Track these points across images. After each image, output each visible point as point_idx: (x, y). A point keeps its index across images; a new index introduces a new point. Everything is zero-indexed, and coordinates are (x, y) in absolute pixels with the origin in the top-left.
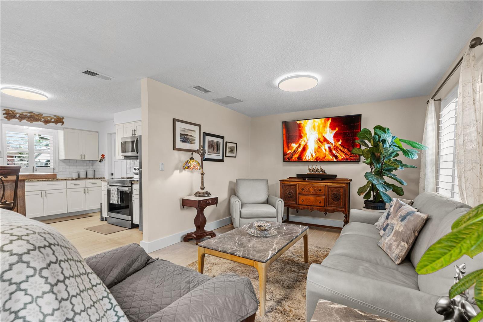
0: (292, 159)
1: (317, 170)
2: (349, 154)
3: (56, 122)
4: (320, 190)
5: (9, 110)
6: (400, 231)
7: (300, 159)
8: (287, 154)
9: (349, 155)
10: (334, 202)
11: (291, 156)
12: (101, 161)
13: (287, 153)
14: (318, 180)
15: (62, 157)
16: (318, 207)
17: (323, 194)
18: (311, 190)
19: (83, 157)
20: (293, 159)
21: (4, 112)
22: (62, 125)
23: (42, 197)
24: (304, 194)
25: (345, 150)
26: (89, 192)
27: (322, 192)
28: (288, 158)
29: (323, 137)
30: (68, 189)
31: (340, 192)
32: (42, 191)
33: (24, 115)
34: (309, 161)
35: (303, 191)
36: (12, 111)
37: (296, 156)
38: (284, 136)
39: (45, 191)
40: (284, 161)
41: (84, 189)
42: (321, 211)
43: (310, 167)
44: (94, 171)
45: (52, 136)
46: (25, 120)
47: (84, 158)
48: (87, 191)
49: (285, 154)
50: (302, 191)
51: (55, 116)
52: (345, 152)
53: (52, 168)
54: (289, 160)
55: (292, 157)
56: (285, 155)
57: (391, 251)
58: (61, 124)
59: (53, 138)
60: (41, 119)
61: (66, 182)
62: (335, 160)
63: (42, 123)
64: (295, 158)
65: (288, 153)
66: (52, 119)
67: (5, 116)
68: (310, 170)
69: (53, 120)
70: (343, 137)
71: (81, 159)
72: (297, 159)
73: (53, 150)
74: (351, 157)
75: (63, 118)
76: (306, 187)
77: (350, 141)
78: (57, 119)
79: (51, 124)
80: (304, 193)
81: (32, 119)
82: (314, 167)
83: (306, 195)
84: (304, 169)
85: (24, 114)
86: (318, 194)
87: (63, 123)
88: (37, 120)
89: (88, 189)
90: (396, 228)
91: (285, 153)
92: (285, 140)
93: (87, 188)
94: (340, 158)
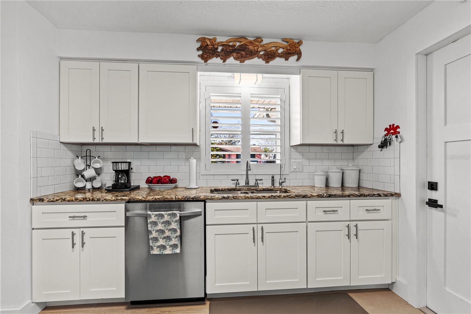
3: (286, 55)
5: (205, 38)
12: (384, 145)
15: (297, 140)
19: (340, 137)
21: (198, 45)
22: (297, 60)
23: (254, 242)
26: (360, 233)
30: (309, 222)
32: (255, 226)
33: (229, 46)
36: (210, 40)
39: (260, 226)
41: (347, 223)
44: (360, 170)
45: (279, 96)
46: (232, 57)
47: (342, 140)
48: (353, 231)
51: (284, 40)
53: (278, 164)
58: (296, 57)
59: (281, 99)
60: (259, 50)
61: (305, 202)
63: (261, 59)
66: (277, 48)
67: (200, 53)
69: (280, 51)
71: (335, 143)
73: (281, 126)
75: (300, 43)
78: (289, 45)
79: (278, 61)
81: (243, 53)
85: (231, 44)
87: (299, 54)
88: (252, 54)
89: (356, 226)
93: (355, 223)
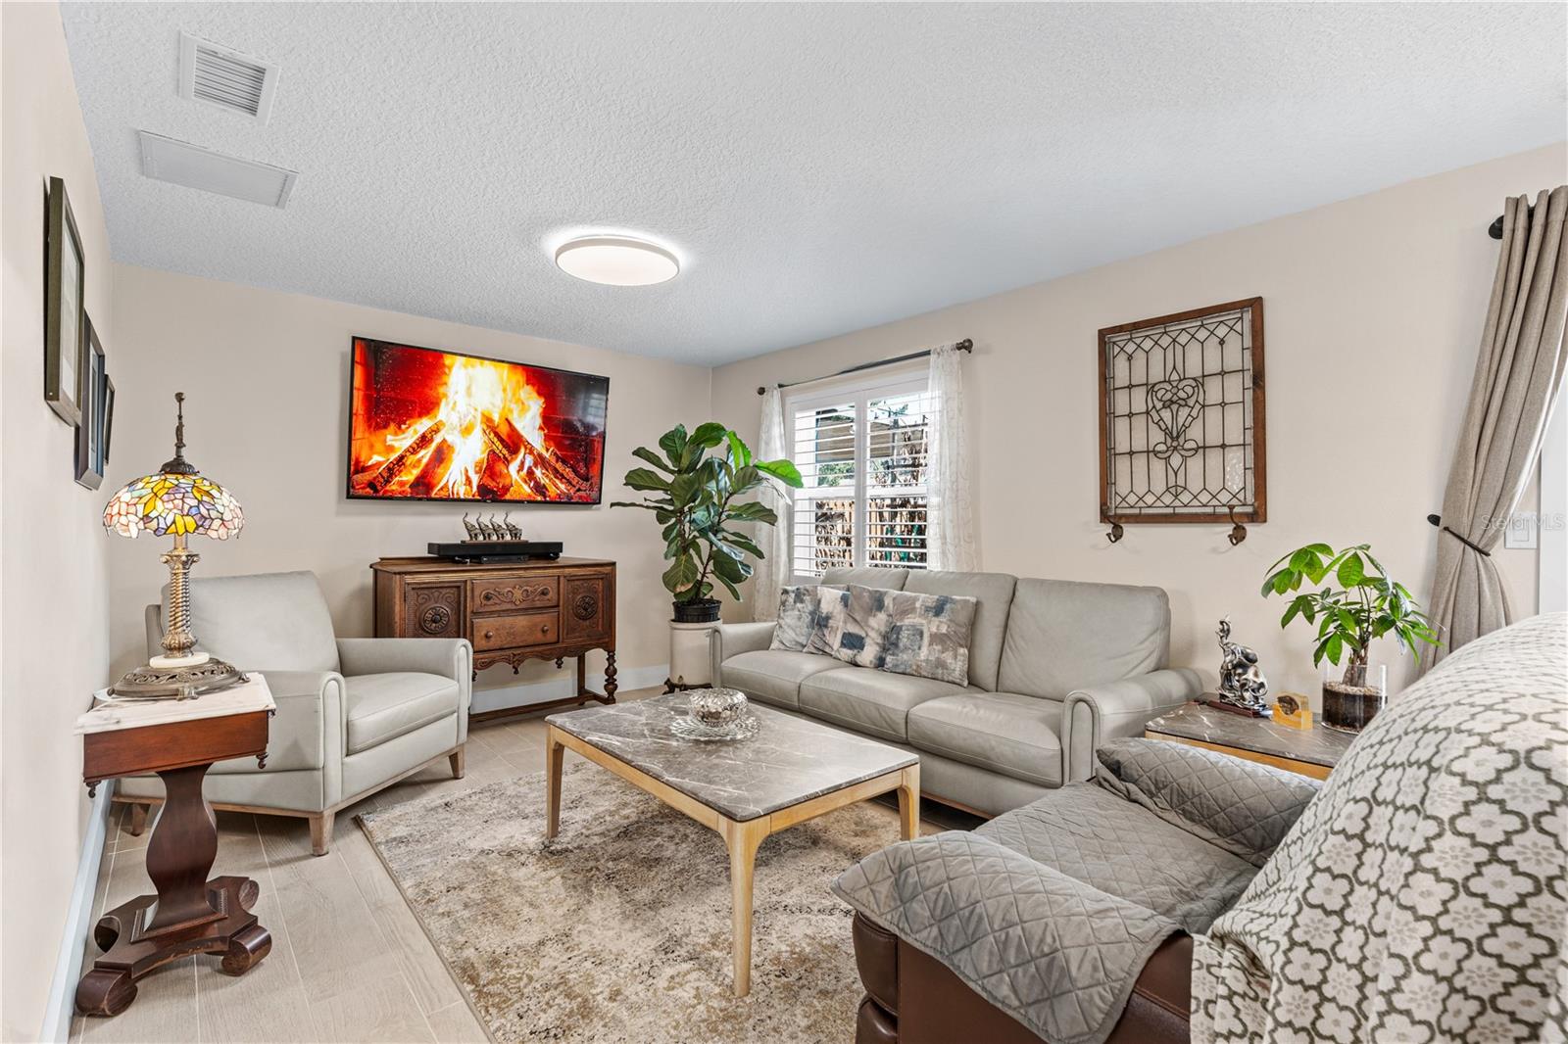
0: (388, 488)
1: (496, 529)
2: (574, 483)
4: (544, 593)
6: (944, 631)
7: (423, 490)
8: (365, 469)
9: (574, 486)
10: (581, 621)
11: (385, 475)
13: (370, 463)
14: (519, 561)
16: (537, 649)
17: (554, 603)
18: (518, 594)
20: (394, 488)
24: (492, 612)
25: (567, 470)
27: (548, 597)
28: (371, 485)
29: (507, 424)
31: (596, 592)
34: (455, 497)
35: (491, 602)
37: (409, 476)
38: (358, 396)
40: (349, 496)
42: (545, 657)
43: (472, 520)
49: (354, 467)
50: (484, 602)
52: (565, 475)
54: (376, 491)
55: (388, 481)
56: (357, 472)
57: (947, 669)
62: (539, 498)
64: (402, 484)
65: (370, 466)
68: (469, 529)
70: (562, 433)
72: (407, 488)
74: (579, 490)
76: (501, 586)
77: (581, 446)
80: (493, 609)
82: (485, 520)
83: (500, 613)
84: (450, 527)
86: (538, 604)
90: (929, 630)
91: (358, 462)
92: (361, 412)
94: (552, 491)
